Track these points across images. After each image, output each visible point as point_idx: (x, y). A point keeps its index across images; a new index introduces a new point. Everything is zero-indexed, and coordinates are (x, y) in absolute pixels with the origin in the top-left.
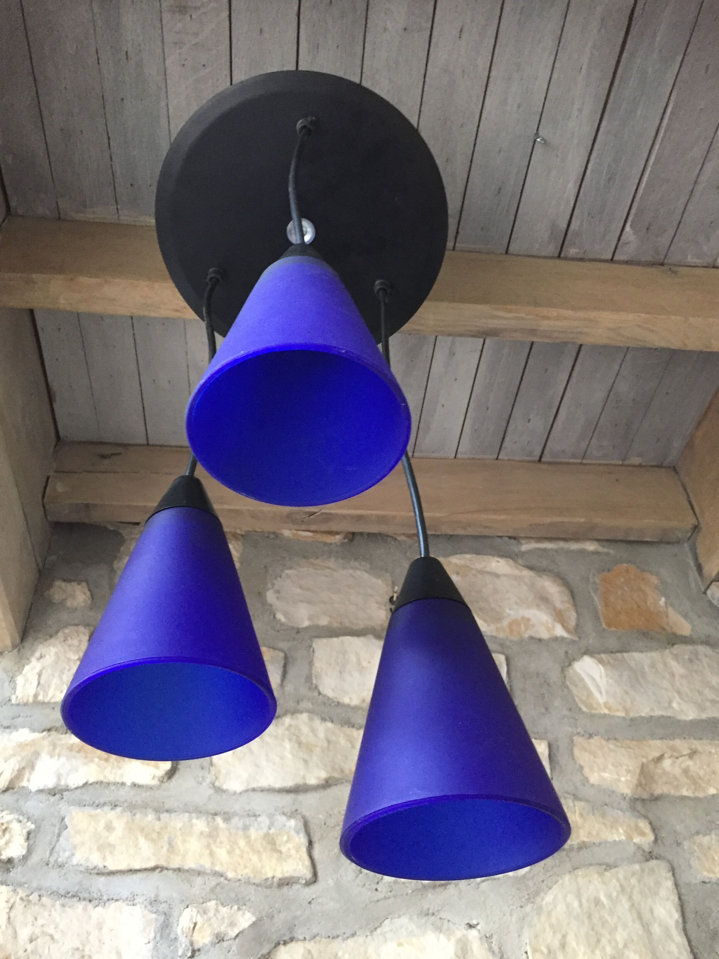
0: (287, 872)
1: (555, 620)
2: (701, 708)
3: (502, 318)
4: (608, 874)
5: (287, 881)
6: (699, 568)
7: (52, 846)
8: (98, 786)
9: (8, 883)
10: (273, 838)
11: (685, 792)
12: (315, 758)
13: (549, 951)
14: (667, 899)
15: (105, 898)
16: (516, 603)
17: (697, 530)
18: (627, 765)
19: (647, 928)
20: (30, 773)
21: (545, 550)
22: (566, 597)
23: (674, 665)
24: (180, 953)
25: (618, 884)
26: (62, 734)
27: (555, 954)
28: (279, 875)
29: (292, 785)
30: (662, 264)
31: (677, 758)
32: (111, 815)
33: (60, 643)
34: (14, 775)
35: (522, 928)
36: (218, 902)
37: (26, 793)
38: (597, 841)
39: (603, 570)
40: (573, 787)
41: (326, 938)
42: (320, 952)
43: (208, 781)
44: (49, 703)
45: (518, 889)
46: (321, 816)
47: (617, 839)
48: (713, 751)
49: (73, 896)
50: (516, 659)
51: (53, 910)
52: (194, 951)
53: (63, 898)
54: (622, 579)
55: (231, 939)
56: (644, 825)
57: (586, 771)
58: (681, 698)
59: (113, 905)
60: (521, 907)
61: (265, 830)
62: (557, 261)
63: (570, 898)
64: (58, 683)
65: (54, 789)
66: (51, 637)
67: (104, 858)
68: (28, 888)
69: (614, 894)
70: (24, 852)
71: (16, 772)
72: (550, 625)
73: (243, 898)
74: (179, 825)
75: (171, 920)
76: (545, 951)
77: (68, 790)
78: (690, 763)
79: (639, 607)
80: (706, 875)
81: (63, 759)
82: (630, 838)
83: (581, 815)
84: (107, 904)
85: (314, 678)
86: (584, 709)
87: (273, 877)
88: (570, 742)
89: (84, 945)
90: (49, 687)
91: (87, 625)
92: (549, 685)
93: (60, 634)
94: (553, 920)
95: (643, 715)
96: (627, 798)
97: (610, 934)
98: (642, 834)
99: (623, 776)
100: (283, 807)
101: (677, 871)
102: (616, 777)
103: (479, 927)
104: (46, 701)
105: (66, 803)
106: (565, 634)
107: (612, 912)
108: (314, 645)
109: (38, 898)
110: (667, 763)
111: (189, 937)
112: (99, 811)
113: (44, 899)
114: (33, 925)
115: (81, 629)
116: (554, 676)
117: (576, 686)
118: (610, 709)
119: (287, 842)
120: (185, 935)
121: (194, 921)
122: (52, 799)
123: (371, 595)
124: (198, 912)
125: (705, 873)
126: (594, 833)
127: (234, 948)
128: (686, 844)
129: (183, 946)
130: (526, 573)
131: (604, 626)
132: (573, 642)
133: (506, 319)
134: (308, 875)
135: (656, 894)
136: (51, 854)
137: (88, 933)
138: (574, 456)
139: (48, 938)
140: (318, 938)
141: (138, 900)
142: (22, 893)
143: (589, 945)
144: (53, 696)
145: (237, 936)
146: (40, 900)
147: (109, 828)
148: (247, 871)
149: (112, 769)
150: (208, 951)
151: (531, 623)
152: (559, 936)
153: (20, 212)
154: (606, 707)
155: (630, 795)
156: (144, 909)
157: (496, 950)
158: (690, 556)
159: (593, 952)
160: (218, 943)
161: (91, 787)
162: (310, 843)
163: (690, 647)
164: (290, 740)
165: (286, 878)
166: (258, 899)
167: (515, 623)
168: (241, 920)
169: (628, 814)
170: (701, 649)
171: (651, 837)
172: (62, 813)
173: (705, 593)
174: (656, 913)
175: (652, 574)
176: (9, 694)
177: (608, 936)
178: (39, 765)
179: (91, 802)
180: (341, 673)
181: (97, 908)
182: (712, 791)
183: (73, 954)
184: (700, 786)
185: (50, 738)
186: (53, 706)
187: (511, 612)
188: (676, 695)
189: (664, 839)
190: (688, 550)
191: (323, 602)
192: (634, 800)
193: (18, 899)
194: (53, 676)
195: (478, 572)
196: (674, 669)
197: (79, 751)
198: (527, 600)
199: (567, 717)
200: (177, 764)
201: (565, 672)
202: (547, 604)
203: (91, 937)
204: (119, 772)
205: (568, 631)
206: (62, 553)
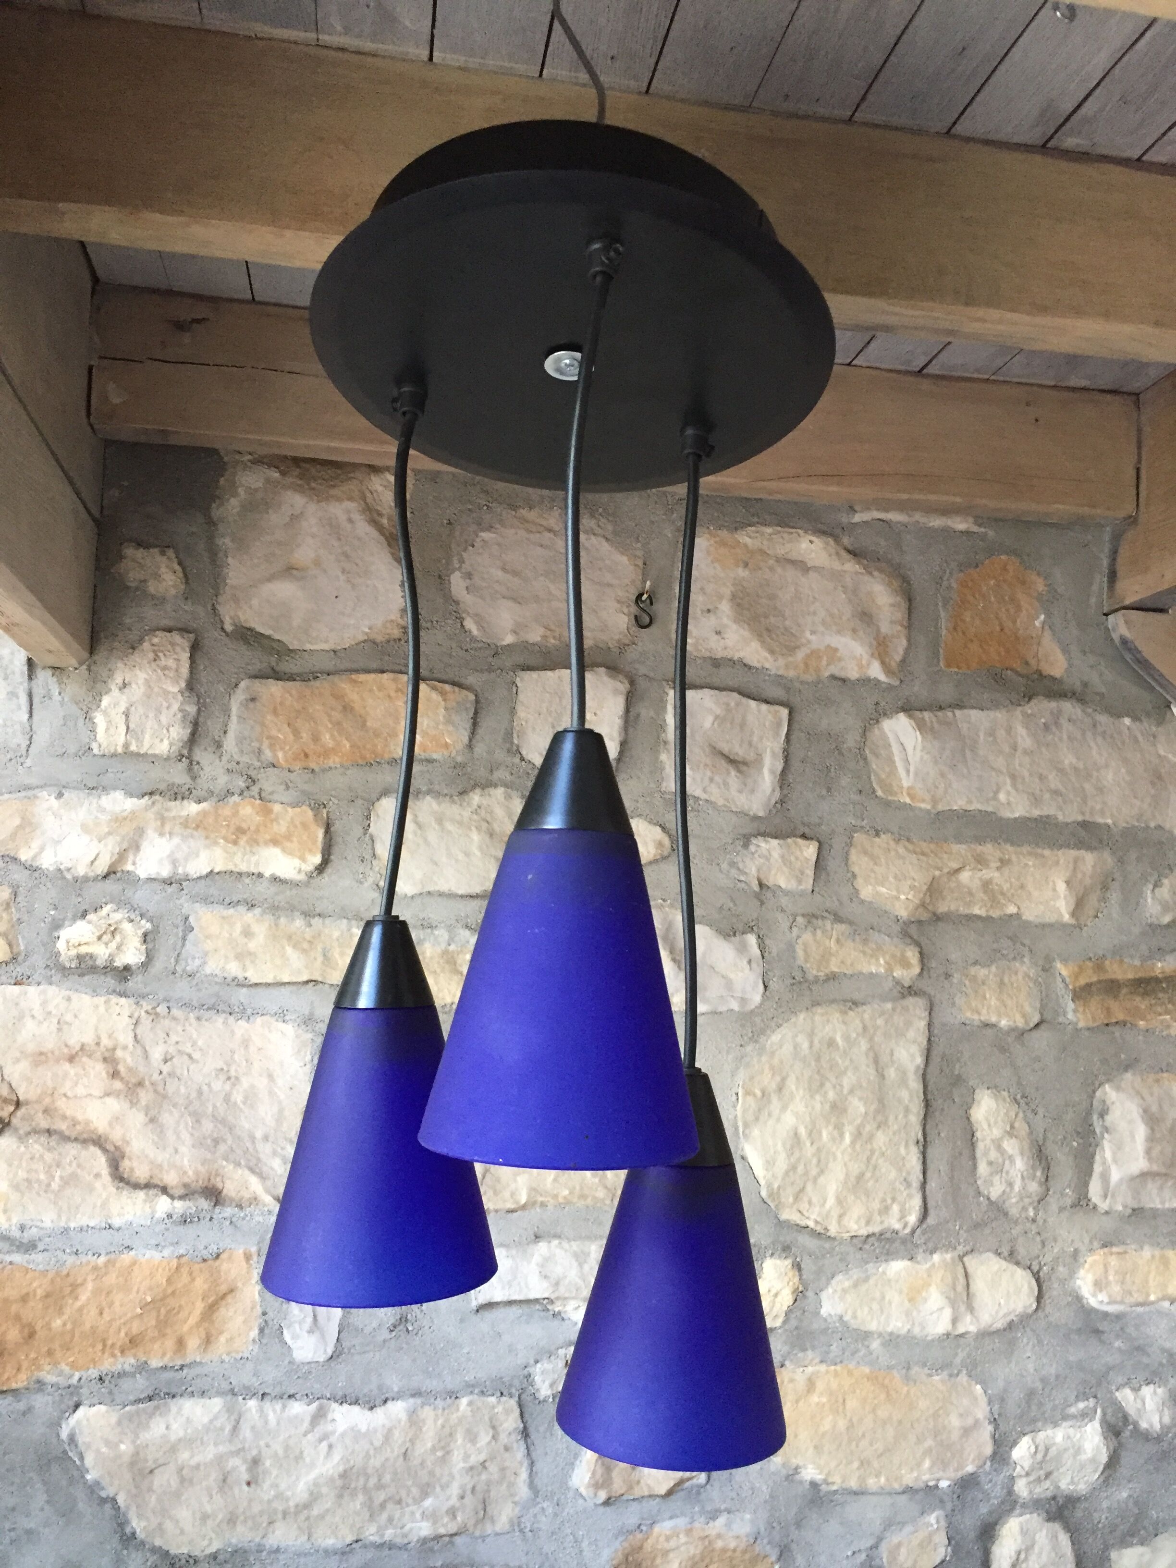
1: (872, 655)
2: (1036, 800)
3: (902, 315)
4: (851, 1013)
6: (1113, 576)
7: (177, 952)
8: (227, 876)
9: (129, 993)
10: (452, 955)
11: (977, 911)
13: (763, 1095)
14: (914, 1042)
15: (249, 1011)
16: (824, 623)
17: (1131, 522)
18: (914, 879)
19: (881, 1073)
20: (135, 856)
21: (889, 524)
22: (900, 615)
23: (1021, 732)
25: (861, 1025)
26: (170, 800)
27: (769, 1094)
31: (981, 870)
32: (249, 917)
33: (149, 663)
34: (114, 859)
35: (737, 1068)
37: (131, 879)
38: (850, 972)
39: (968, 566)
40: (837, 903)
43: (370, 880)
44: (145, 755)
45: (743, 1026)
47: (874, 971)
48: (1030, 863)
49: (209, 1009)
50: (804, 711)
53: (197, 1010)
54: (992, 582)
56: (912, 955)
57: (859, 882)
58: (1014, 785)
59: (259, 1020)
60: (741, 1046)
61: (443, 946)
63: (801, 1038)
64: (156, 727)
65: (170, 878)
66: (133, 648)
67: (244, 969)
68: (153, 999)
69: (854, 1035)
70: (143, 959)
71: (116, 856)
72: (864, 662)
74: (336, 934)
76: (759, 1093)
77: (188, 880)
78: (996, 874)
79: (1002, 629)
81: (176, 840)
82: (890, 969)
83: (838, 941)
84: (251, 1018)
85: (515, 735)
86: (879, 793)
88: (848, 841)
89: (229, 1065)
90: (143, 732)
91: (184, 630)
92: (841, 753)
93: (146, 645)
94: (776, 1061)
95: (955, 808)
96: (901, 921)
97: (837, 1077)
98: (906, 964)
99: (904, 893)
100: (467, 916)
101: (936, 1009)
102: (894, 893)
104: (142, 752)
105: (188, 897)
106: (882, 677)
107: (845, 1054)
108: (518, 681)
109: (166, 1010)
110: (965, 876)
112: (231, 911)
113: (175, 1012)
114: (165, 1043)
115: (176, 637)
116: (851, 740)
117: (877, 756)
118: (912, 797)
122: (170, 889)
125: (968, 1014)
126: (849, 962)
128: (957, 977)
130: (851, 566)
131: (942, 664)
132: (890, 688)
133: (910, 316)
135: (903, 1035)
136: (177, 961)
137: (233, 1052)
139: (186, 1057)
141: (290, 1016)
142: (146, 1006)
143: (810, 1090)
144: (151, 747)
146: (169, 1013)
147: (247, 933)
149: (244, 855)
151: (838, 655)
152: (778, 1079)
154: (909, 794)
155: (905, 917)
156: (297, 1027)
158: (1107, 548)
159: (812, 1097)
161: (218, 877)
163: (1054, 704)
167: (815, 654)
169: (895, 939)
170: (1068, 707)
171: (917, 970)
172: (184, 910)
173: (1106, 615)
174: (896, 1054)
175: (1039, 575)
176: (87, 740)
177: (833, 1080)
178: (145, 846)
179: (221, 899)
181: (240, 1022)
182: (1012, 909)
183: (217, 1075)
184: (999, 902)
185: (155, 808)
186: (152, 759)
187: (813, 638)
188: (1008, 781)
189: (932, 971)
190: (1107, 537)
191: (537, 599)
192: (908, 923)
193: (143, 1014)
194: (147, 717)
195: (778, 560)
196: (1019, 739)
197: (197, 827)
198: (841, 618)
199: (854, 803)
200: (329, 855)
201: (867, 734)
202: (869, 626)
203: (236, 1057)
204: (254, 859)
205: (888, 671)
206: (126, 483)
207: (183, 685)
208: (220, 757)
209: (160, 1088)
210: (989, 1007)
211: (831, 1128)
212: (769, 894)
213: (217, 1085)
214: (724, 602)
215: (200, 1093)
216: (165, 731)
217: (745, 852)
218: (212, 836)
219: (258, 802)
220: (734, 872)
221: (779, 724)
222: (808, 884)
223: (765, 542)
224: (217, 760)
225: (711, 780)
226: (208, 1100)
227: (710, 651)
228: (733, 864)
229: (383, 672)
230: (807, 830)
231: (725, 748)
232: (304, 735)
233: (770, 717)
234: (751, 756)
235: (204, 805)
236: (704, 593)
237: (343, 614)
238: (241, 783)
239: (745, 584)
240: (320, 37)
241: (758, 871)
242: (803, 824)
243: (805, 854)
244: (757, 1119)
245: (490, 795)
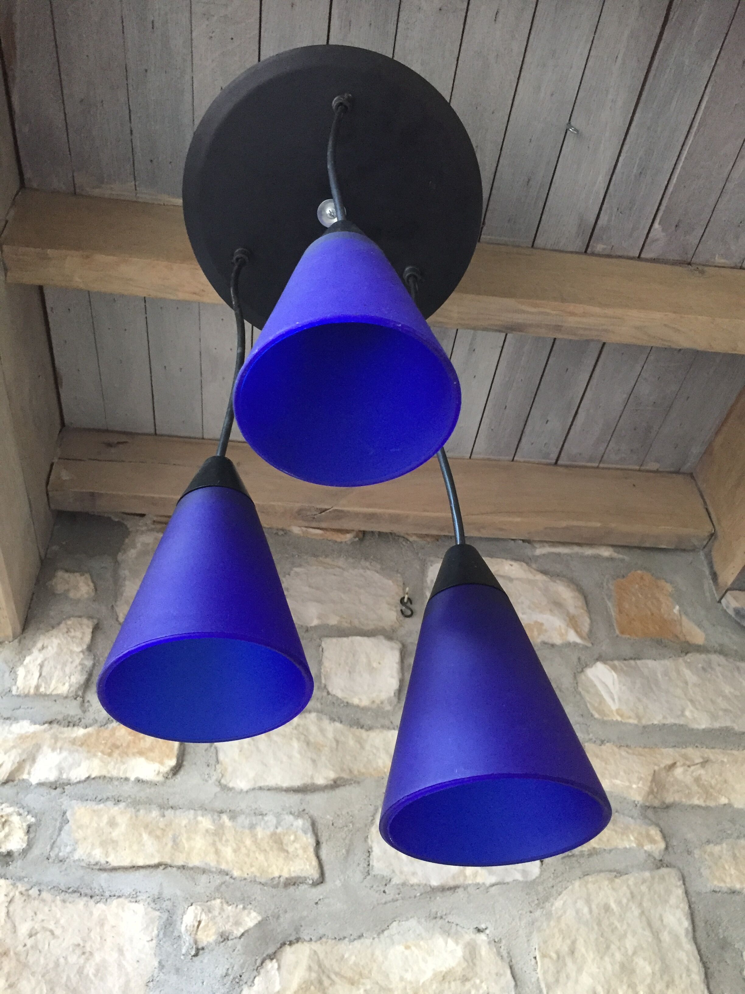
0: (294, 871)
1: (568, 626)
2: (714, 717)
3: (528, 313)
4: (617, 880)
5: (294, 881)
6: (715, 576)
7: (52, 841)
8: (101, 781)
9: (8, 876)
10: (280, 838)
11: (696, 801)
12: (323, 758)
13: (558, 957)
14: (678, 907)
15: (107, 894)
16: (529, 608)
17: (713, 537)
18: (639, 772)
19: (656, 935)
20: (31, 766)
21: (559, 554)
22: (580, 602)
23: (687, 673)
24: (184, 951)
25: (628, 891)
26: (64, 727)
27: (564, 957)
28: (285, 875)
29: (299, 784)
30: (689, 264)
31: (689, 766)
32: (115, 810)
33: (63, 634)
34: (14, 767)
35: (531, 933)
36: (223, 900)
37: (26, 786)
38: (608, 848)
39: (618, 577)
41: (332, 939)
42: (326, 953)
43: (214, 778)
44: (50, 695)
45: (529, 893)
46: (328, 817)
47: (628, 847)
48: (725, 760)
49: (74, 892)
51: (53, 905)
52: (198, 950)
53: (63, 893)
54: (637, 586)
55: (236, 938)
56: (655, 832)
58: (694, 706)
59: (115, 902)
60: (531, 912)
61: (272, 829)
62: (584, 257)
63: (580, 904)
64: (61, 675)
65: (56, 782)
66: (53, 628)
67: (107, 855)
68: (28, 882)
69: (625, 901)
70: (24, 845)
71: (16, 765)
72: (563, 631)
73: (249, 897)
74: (184, 822)
75: (174, 917)
76: (554, 956)
77: (70, 784)
78: (702, 772)
79: (652, 614)
80: (716, 884)
81: (65, 754)
82: (640, 845)
84: (108, 900)
85: (322, 677)
86: (596, 716)
87: (280, 877)
89: (85, 941)
90: (51, 679)
91: (90, 617)
93: (62, 626)
94: (563, 926)
95: (656, 722)
96: (638, 805)
97: (619, 940)
98: (652, 841)
99: (635, 783)
100: (291, 807)
101: (687, 879)
102: (627, 784)
103: (487, 931)
104: (48, 693)
105: (68, 797)
106: (578, 640)
107: (621, 919)
108: (323, 645)
109: (38, 893)
110: (679, 771)
111: (193, 936)
112: (102, 805)
113: (44, 895)
114: (33, 920)
115: (85, 621)
116: (567, 682)
117: (588, 692)
118: (622, 716)
119: (294, 841)
120: (189, 933)
121: (199, 919)
122: (54, 793)
123: (381, 596)
124: (203, 910)
125: (716, 883)
126: (605, 840)
127: (239, 947)
128: (697, 853)
129: (187, 944)
130: (540, 577)
131: (617, 632)
132: (586, 648)
133: (532, 313)
134: (316, 875)
135: (667, 902)
136: (52, 848)
137: (90, 930)
138: (591, 460)
139: (48, 933)
140: (324, 940)
141: (141, 897)
142: (21, 887)
143: (599, 952)
144: (55, 689)
145: (243, 935)
146: (39, 895)
147: (112, 823)
148: (253, 869)
149: (116, 764)
150: (213, 950)
151: (544, 628)
152: (568, 942)
153: (35, 185)
154: (618, 714)
155: (641, 802)
156: (146, 906)
157: (505, 954)
158: (705, 563)
159: (602, 958)
160: (222, 942)
161: (93, 781)
162: (318, 843)
163: (703, 656)
164: (298, 739)
165: (292, 878)
166: (264, 899)
167: (528, 627)
168: (247, 919)
169: (638, 821)
170: (715, 658)
171: (662, 845)
172: (63, 807)
173: (720, 602)
174: (665, 920)
175: (667, 582)
176: (9, 685)
177: (617, 943)
178: (40, 759)
179: (94, 798)
180: (350, 672)
181: (98, 904)
182: (724, 800)
183: (74, 950)
184: (711, 795)
185: (52, 731)
186: (56, 698)
187: (524, 616)
188: (689, 703)
189: (675, 847)
190: (703, 558)
191: (334, 602)
192: (645, 808)
193: (17, 893)
194: (56, 668)
196: (687, 677)
197: (82, 745)
198: (540, 604)
200: (182, 761)
201: (577, 678)
202: (561, 609)
203: (92, 935)
204: (123, 767)
205: (581, 637)
206: (64, 543)
207: (85, 647)
209: (22, 958)
210: (731, 875)
211: (625, 987)
213: (73, 959)
215: (57, 964)
216: (67, 678)
218: (93, 750)
226: (64, 971)
235: (90, 729)
244: (557, 981)
245: (305, 717)
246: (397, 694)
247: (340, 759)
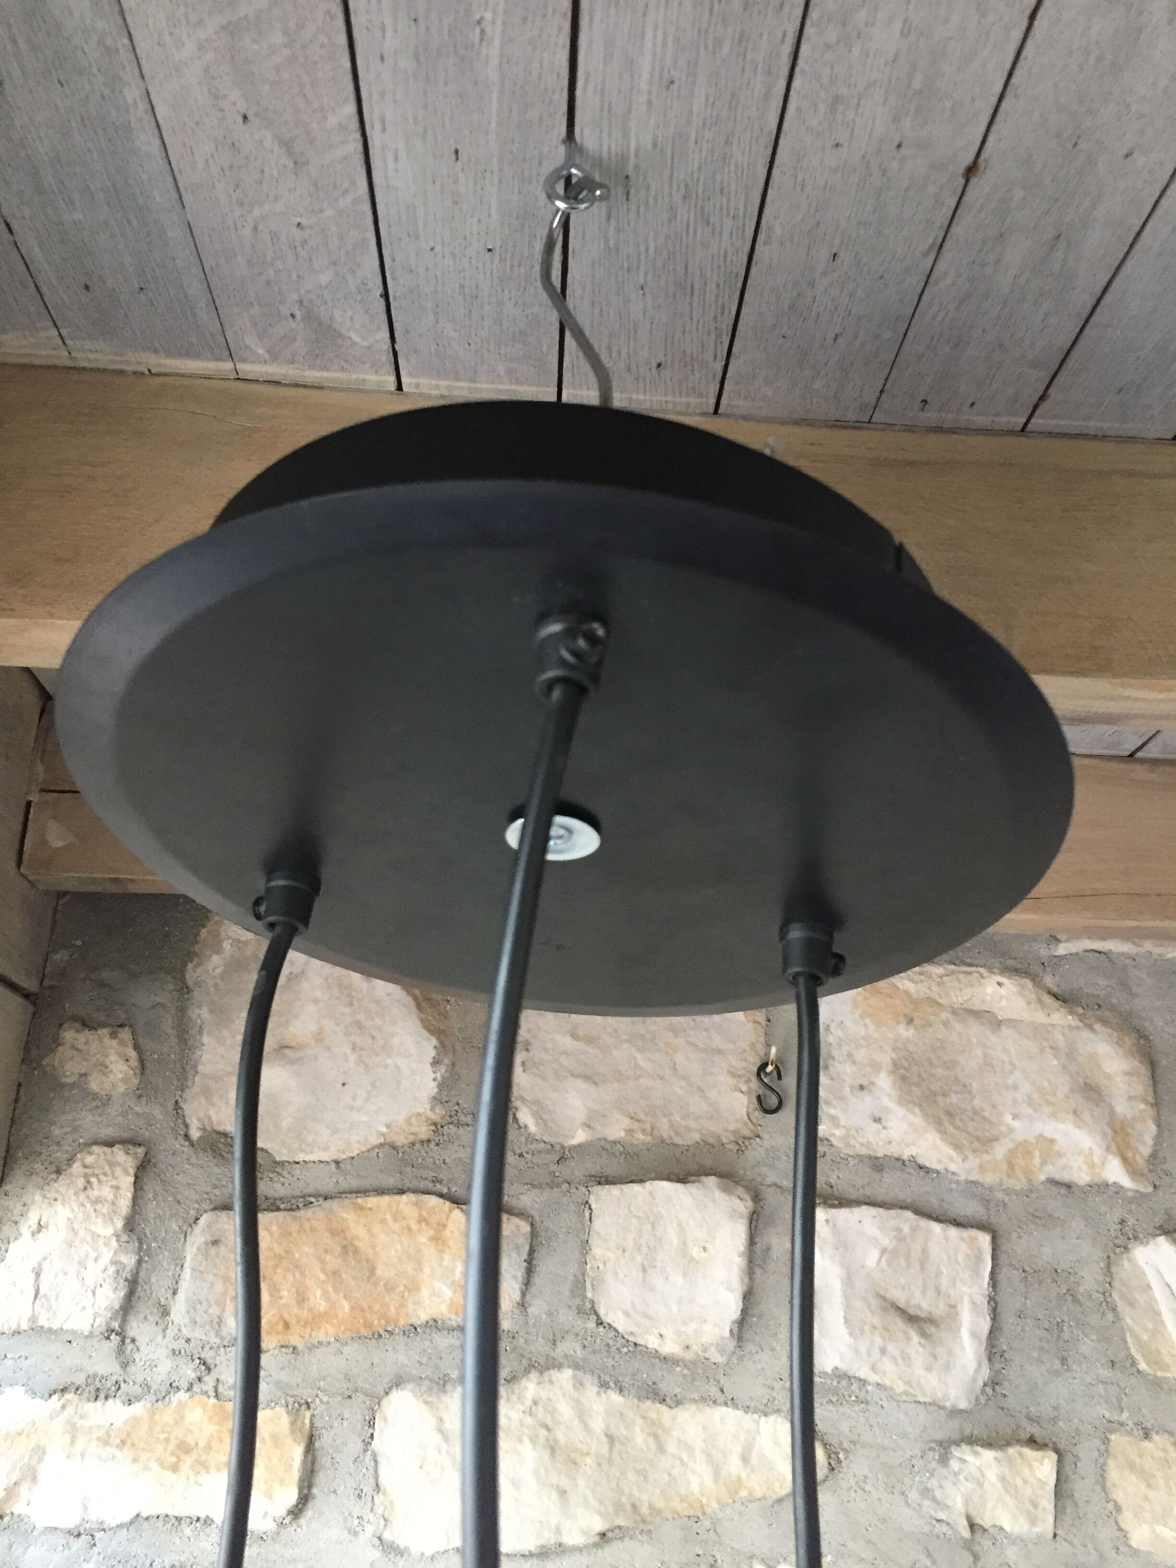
1: (1108, 1149)
8: (161, 1522)
12: (582, 1483)
16: (1030, 1102)
22: (1141, 1087)
26: (88, 1400)
33: (77, 1192)
37: (23, 1529)
40: (1096, 1555)
43: (370, 1529)
44: (59, 1332)
50: (1014, 1235)
57: (1127, 1519)
64: (77, 1289)
65: (77, 1527)
66: (58, 1172)
72: (1097, 1159)
77: (104, 1530)
81: (90, 1466)
85: (588, 1285)
86: (1143, 1366)
88: (1103, 1448)
90: (58, 1297)
91: (130, 1142)
92: (1075, 1300)
93: (76, 1167)
104: (55, 1326)
105: (101, 1558)
106: (1126, 1182)
108: (592, 1200)
115: (119, 1154)
116: (1090, 1280)
117: (1131, 1304)
122: (76, 1546)
123: (719, 1052)
130: (1061, 1018)
132: (1140, 1197)
144: (67, 1319)
149: (186, 1487)
151: (1056, 1148)
161: (146, 1524)
164: (534, 1441)
167: (1023, 1149)
178: (45, 1475)
180: (644, 1270)
185: (66, 1414)
186: (69, 1338)
187: (1016, 1124)
191: (619, 1076)
194: (66, 1274)
195: (954, 1012)
197: (123, 1443)
198: (1054, 1094)
199: (1104, 1383)
200: (310, 1487)
201: (1113, 1269)
202: (1098, 1105)
204: (201, 1493)
205: (1134, 1172)
206: (79, 943)
207: (119, 1224)
208: (164, 1330)
212: (987, 1543)
214: (883, 1075)
216: (89, 1295)
217: (941, 1471)
218: (144, 1456)
219: (213, 1401)
220: (927, 1503)
221: (979, 1258)
222: (1046, 1525)
223: (935, 988)
224: (160, 1337)
225: (883, 1351)
227: (868, 1145)
228: (926, 1492)
229: (401, 1192)
230: (1035, 1430)
231: (899, 1296)
232: (285, 1293)
233: (964, 1247)
234: (939, 1309)
235: (138, 1408)
236: (854, 1062)
237: (351, 1108)
238: (189, 1372)
239: (911, 1047)
240: (239, 366)
241: (966, 1503)
242: (1029, 1418)
243: (1039, 1474)
245: (551, 1382)
246: (736, 1331)
247: (614, 1485)
